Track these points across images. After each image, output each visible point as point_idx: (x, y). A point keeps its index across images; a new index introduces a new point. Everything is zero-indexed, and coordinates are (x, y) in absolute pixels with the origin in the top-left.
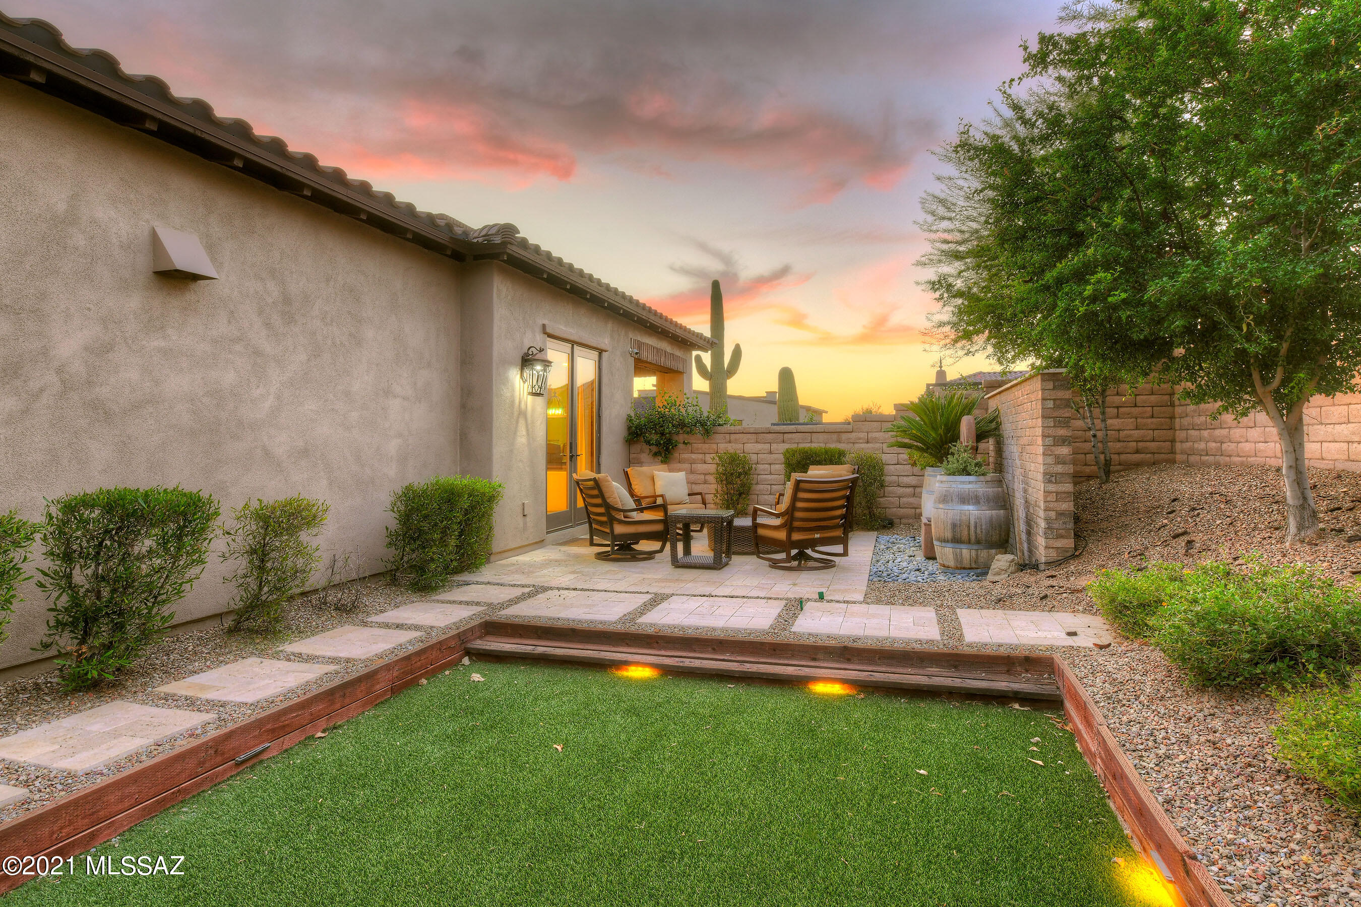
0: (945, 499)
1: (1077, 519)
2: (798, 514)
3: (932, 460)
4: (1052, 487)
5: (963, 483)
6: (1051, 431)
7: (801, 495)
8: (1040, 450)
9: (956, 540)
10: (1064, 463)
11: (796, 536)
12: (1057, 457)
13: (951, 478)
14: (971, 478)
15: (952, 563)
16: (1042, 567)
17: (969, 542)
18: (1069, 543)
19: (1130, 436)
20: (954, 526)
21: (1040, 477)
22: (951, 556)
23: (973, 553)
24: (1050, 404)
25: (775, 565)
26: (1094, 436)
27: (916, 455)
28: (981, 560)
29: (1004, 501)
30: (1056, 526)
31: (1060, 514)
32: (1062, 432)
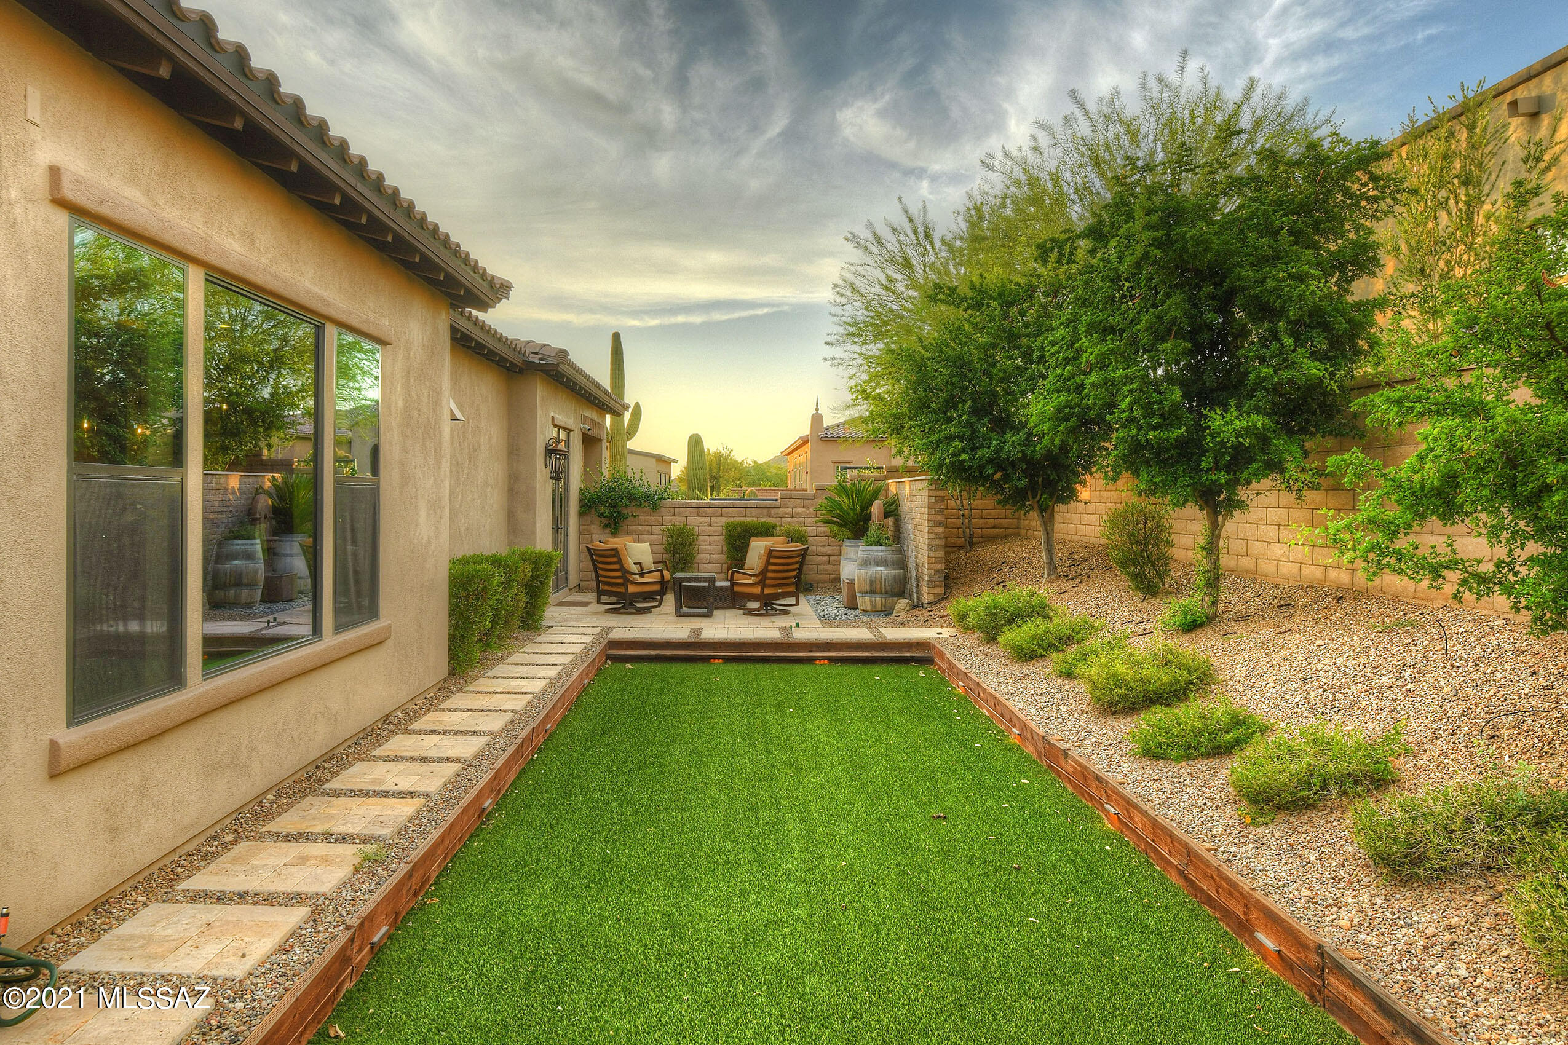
0: (865, 563)
1: (947, 577)
2: (769, 575)
3: (849, 534)
4: (932, 554)
5: (877, 551)
6: (932, 518)
7: (773, 561)
8: (926, 529)
9: (872, 592)
10: (940, 538)
11: (767, 591)
12: (936, 534)
13: (869, 548)
14: (883, 548)
15: (869, 609)
16: (925, 606)
17: (881, 593)
18: (940, 590)
19: (989, 514)
20: (871, 581)
21: (926, 547)
22: (869, 603)
23: (883, 600)
24: (933, 499)
25: (749, 612)
26: (963, 515)
27: (836, 528)
28: (888, 605)
29: (902, 564)
30: (934, 579)
31: (937, 571)
32: (939, 518)
